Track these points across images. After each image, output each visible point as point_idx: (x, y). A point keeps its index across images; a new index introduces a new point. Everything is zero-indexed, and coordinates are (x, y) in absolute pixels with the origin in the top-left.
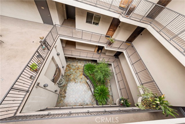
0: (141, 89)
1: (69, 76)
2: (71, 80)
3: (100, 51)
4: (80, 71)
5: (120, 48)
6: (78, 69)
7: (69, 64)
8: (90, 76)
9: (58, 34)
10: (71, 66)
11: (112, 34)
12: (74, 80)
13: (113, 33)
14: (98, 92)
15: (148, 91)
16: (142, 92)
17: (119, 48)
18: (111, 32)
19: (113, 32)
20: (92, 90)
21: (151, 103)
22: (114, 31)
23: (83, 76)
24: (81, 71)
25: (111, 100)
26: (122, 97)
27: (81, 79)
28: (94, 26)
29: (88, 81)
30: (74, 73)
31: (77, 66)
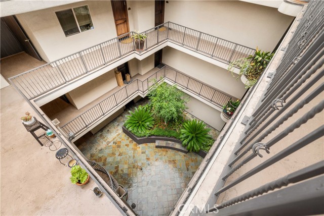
0: (233, 68)
1: (116, 172)
2: (128, 175)
3: (128, 77)
4: (127, 145)
5: (160, 42)
6: (119, 147)
7: (92, 156)
8: (153, 132)
9: (29, 98)
10: (100, 155)
11: (126, 30)
12: (134, 167)
13: (126, 26)
14: (190, 138)
15: (242, 62)
16: (237, 71)
17: (158, 43)
18: (122, 25)
19: (125, 24)
20: (178, 146)
21: (256, 69)
22: (126, 21)
23: (141, 146)
24: (128, 142)
25: (213, 133)
26: (222, 106)
27: (143, 153)
28: (86, 32)
29: (158, 143)
30: (118, 158)
31: (112, 142)
